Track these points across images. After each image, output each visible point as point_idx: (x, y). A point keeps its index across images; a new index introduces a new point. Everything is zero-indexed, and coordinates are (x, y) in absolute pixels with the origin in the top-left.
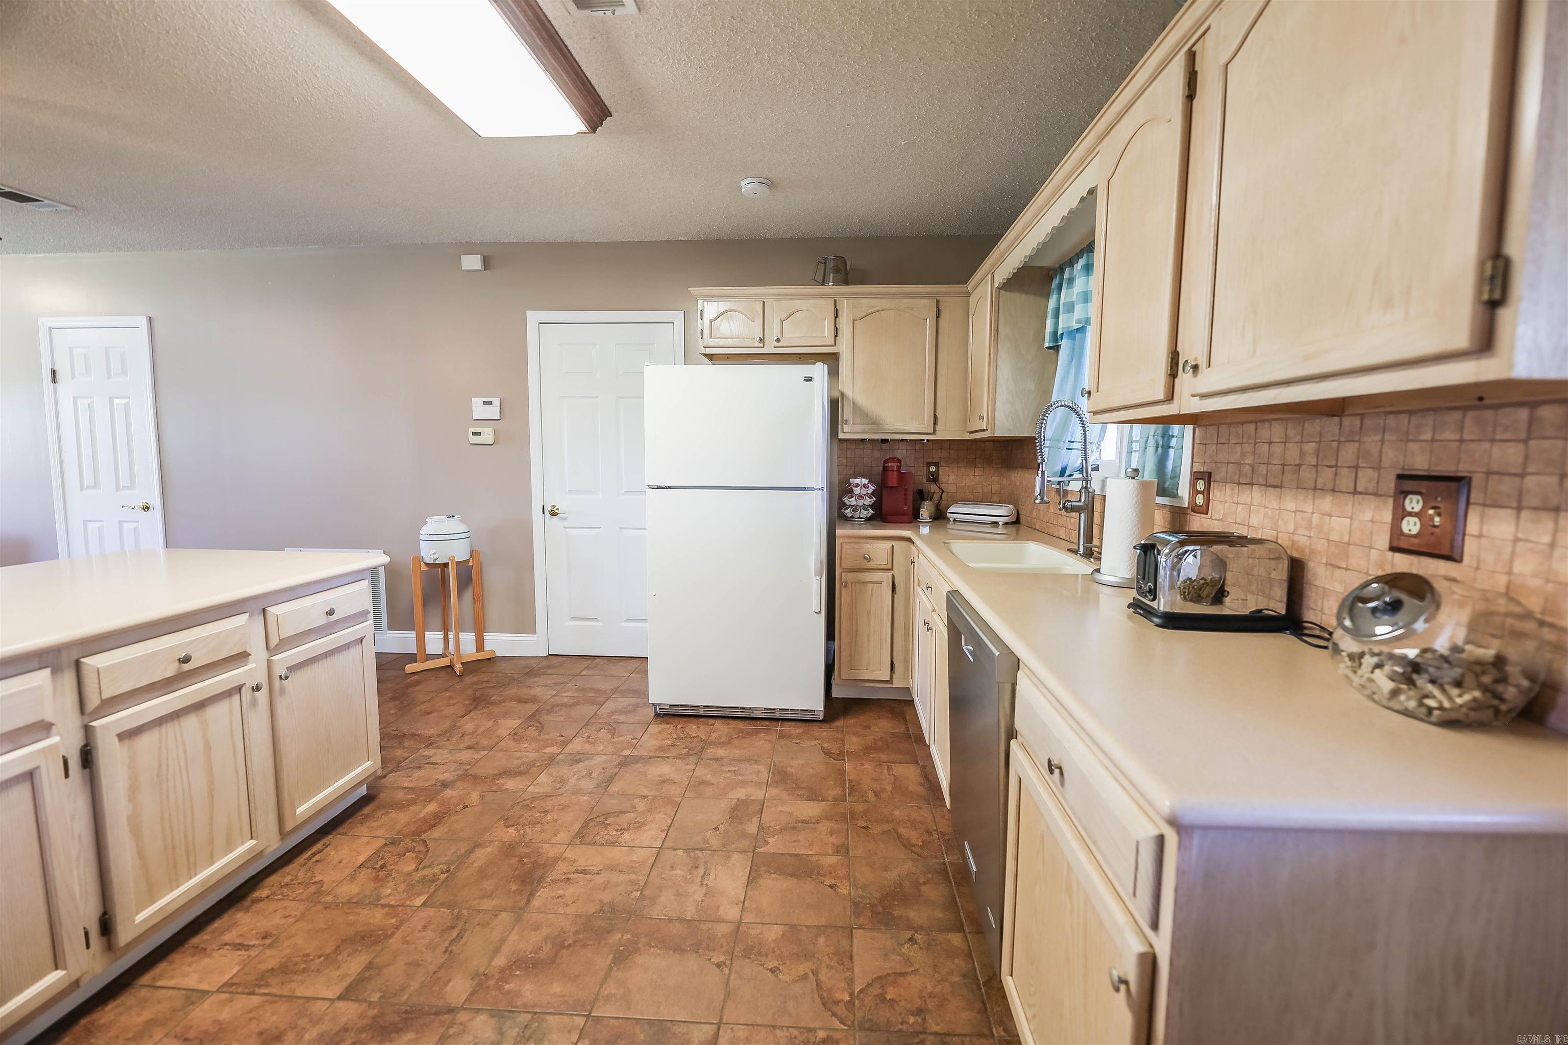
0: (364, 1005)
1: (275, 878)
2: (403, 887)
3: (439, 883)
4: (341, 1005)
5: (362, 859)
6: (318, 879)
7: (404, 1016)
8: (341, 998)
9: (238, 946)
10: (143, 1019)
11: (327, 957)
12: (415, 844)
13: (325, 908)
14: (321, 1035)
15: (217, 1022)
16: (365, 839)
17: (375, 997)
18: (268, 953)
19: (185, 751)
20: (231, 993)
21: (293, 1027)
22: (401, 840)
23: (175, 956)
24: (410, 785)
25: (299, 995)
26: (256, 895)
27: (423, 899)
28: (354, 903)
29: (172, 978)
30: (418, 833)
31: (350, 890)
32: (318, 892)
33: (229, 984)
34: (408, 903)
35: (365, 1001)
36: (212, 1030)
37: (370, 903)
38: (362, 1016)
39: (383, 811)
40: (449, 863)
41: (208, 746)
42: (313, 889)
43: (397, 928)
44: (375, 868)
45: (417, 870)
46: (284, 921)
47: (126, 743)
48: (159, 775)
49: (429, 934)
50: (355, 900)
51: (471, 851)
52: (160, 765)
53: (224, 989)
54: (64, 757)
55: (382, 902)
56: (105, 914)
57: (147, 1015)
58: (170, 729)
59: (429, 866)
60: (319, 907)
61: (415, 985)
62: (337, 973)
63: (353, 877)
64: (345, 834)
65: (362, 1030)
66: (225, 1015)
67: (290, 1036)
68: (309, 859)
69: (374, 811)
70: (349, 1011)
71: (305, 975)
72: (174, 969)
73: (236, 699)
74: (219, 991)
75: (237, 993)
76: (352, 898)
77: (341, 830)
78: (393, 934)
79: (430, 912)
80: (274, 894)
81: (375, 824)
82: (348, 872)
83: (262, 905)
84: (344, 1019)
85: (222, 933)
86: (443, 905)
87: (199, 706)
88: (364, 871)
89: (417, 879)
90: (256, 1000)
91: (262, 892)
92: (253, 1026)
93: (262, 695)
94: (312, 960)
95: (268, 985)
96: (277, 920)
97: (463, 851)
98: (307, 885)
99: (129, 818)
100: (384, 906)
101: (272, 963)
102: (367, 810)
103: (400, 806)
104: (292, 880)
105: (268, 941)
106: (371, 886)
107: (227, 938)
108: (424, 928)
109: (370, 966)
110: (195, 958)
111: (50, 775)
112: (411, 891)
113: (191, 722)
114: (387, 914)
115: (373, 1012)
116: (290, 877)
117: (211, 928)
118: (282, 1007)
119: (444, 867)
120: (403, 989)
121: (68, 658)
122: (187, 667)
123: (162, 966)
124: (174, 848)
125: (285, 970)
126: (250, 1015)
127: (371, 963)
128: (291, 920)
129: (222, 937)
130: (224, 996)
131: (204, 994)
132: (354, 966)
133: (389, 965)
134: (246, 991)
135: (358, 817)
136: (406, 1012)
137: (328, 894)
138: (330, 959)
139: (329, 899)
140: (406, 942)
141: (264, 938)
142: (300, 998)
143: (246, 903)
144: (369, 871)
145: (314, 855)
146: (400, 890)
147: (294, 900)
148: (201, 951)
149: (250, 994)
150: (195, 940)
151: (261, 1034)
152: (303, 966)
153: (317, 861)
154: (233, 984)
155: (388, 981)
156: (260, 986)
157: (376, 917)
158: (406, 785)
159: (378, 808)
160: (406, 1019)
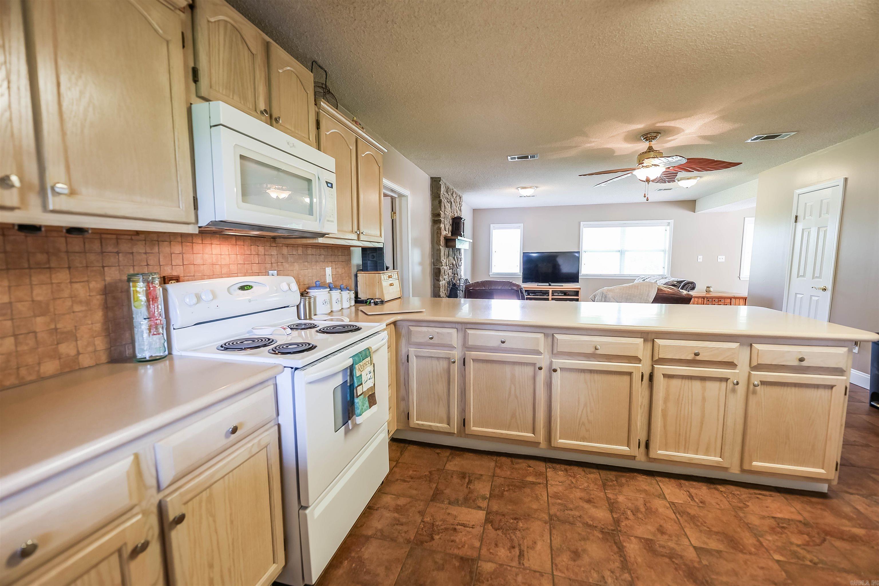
0: (698, 560)
1: (732, 488)
2: (779, 544)
3: (801, 562)
4: (692, 549)
5: (779, 515)
6: (747, 503)
7: (704, 581)
8: (695, 547)
9: (691, 496)
10: (645, 488)
11: (711, 531)
12: (816, 536)
13: (735, 516)
14: (673, 549)
15: (657, 510)
16: (793, 510)
17: (705, 562)
18: (696, 508)
19: (692, 396)
20: (671, 506)
21: (670, 536)
22: (812, 527)
23: (673, 480)
24: (862, 510)
25: (685, 530)
26: (719, 487)
27: (781, 558)
28: (749, 527)
29: (664, 485)
30: (827, 533)
31: (755, 520)
32: (741, 508)
33: (673, 503)
34: (771, 552)
35: (700, 558)
36: (653, 510)
37: (755, 534)
38: (692, 561)
39: (823, 507)
40: (822, 561)
41: (704, 399)
42: (741, 505)
43: (751, 553)
44: (778, 524)
45: (798, 546)
46: (715, 504)
47: (666, 379)
48: (678, 399)
49: (760, 573)
50: (750, 526)
51: (848, 572)
52: (679, 396)
53: (671, 504)
54: (642, 373)
55: (761, 539)
56: (648, 441)
57: (647, 488)
58: (687, 382)
59: (808, 552)
60: (733, 513)
61: (724, 579)
62: (705, 539)
63: (763, 518)
64: (787, 499)
65: (685, 565)
66: (661, 510)
67: (666, 537)
68: (755, 494)
69: (818, 503)
70: (691, 554)
71: (696, 527)
72: (667, 484)
73: (724, 384)
74: (668, 502)
75: (672, 508)
76: (750, 524)
77: (788, 496)
78: (745, 553)
79: (776, 566)
80: (725, 493)
81: (808, 508)
82: (765, 514)
83: (716, 492)
84: (685, 554)
85: (692, 488)
86: (786, 572)
87: (703, 379)
88: (772, 521)
89: (792, 549)
90: (673, 516)
91: (722, 488)
92: (662, 522)
93: (741, 389)
94: (704, 526)
95: (682, 516)
96: (713, 502)
97: (842, 566)
98: (741, 501)
99: (662, 410)
100: (759, 541)
101: (692, 512)
102: (814, 500)
103: (838, 514)
104: (738, 495)
105: (701, 505)
106: (766, 528)
107: (693, 491)
108: (762, 568)
109: (719, 552)
110: (676, 487)
111: (637, 377)
112: (780, 550)
113: (697, 385)
114: (755, 545)
115: (696, 565)
116: (739, 493)
117: (691, 483)
118: (676, 527)
119: (816, 560)
120: (718, 574)
121: (650, 337)
122: (698, 358)
123: (667, 480)
124: (679, 434)
125: (693, 519)
126: (665, 518)
127: (721, 551)
128: (718, 506)
129: (691, 489)
130: (668, 505)
131: (665, 498)
132: (713, 544)
133: (726, 560)
134: (675, 511)
135: (805, 499)
136: (707, 581)
137: (744, 513)
138: (710, 533)
139: (742, 515)
140: (745, 562)
141: (701, 502)
142: (684, 531)
143: (712, 486)
144: (775, 523)
145: (760, 494)
146: (776, 544)
147: (728, 501)
148: (680, 486)
149: (674, 513)
150: (683, 482)
151: (661, 526)
152: (699, 524)
153: (758, 498)
154: (674, 505)
155: (717, 564)
156: (679, 514)
157: (748, 540)
158: (859, 507)
159: (822, 504)
160: (702, 583)
